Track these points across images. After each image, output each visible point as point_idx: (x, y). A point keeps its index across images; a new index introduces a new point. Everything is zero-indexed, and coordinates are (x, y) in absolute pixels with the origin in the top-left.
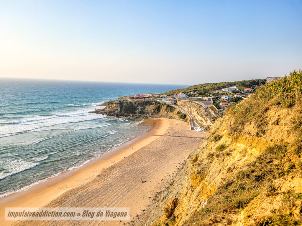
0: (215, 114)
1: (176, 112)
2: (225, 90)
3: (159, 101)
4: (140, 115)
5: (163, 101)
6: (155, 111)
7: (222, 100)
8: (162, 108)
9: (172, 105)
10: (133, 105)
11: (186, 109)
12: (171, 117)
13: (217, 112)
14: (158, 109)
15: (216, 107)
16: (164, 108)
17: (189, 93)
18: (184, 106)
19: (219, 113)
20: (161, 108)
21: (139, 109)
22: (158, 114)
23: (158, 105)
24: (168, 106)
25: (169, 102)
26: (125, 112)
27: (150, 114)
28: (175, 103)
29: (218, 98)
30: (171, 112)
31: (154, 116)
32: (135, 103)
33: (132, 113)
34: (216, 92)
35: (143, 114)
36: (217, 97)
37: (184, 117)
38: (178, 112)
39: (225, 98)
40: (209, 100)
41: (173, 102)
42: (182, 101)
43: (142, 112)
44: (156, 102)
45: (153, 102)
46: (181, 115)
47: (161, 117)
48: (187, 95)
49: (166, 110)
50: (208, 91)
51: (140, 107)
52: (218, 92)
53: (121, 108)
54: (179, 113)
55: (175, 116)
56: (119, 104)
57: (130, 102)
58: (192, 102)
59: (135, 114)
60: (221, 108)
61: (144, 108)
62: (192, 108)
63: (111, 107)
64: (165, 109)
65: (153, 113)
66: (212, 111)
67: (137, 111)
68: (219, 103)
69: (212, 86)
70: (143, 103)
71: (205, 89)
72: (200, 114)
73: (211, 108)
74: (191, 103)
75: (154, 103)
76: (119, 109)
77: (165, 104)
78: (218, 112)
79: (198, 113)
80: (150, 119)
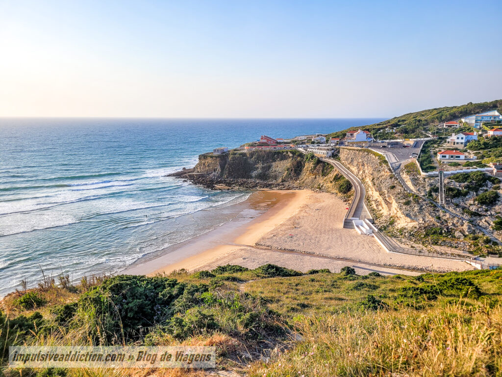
0: (415, 185)
1: (332, 175)
2: (467, 121)
3: (301, 149)
4: (257, 182)
5: (311, 150)
6: (290, 174)
7: (449, 145)
8: (307, 165)
9: (327, 160)
10: (246, 160)
11: (354, 169)
12: (320, 188)
13: (421, 179)
14: (298, 169)
15: (421, 165)
16: (309, 165)
17: (382, 131)
18: (352, 161)
19: (425, 181)
20: (304, 167)
21: (258, 168)
22: (296, 181)
23: (299, 159)
24: (319, 161)
25: (321, 152)
26: (230, 175)
27: (280, 180)
28: (335, 155)
29: (442, 140)
30: (322, 176)
31: (286, 184)
32: (252, 155)
33: (243, 177)
34: (445, 125)
35: (266, 179)
36: (440, 138)
37: (346, 188)
38: (337, 175)
39: (457, 141)
40: (416, 145)
41: (330, 153)
42: (350, 149)
43: (264, 175)
44: (294, 153)
45: (289, 153)
46: (341, 182)
47: (300, 188)
48: (374, 135)
49: (312, 171)
50: (427, 124)
51: (260, 165)
52: (450, 126)
53: (223, 168)
54: (339, 178)
55: (329, 184)
56: (218, 159)
57: (240, 154)
58: (369, 152)
59: (250, 180)
60: (433, 168)
61: (270, 167)
62: (366, 167)
63: (204, 164)
64: (310, 169)
65: (287, 176)
66: (409, 177)
67: (254, 174)
68: (436, 154)
69: (438, 113)
70: (268, 156)
71: (419, 121)
72: (376, 183)
73: (406, 167)
74: (366, 153)
75: (291, 155)
76: (219, 168)
77: (313, 157)
78: (424, 179)
79: (373, 179)
80: (275, 191)
